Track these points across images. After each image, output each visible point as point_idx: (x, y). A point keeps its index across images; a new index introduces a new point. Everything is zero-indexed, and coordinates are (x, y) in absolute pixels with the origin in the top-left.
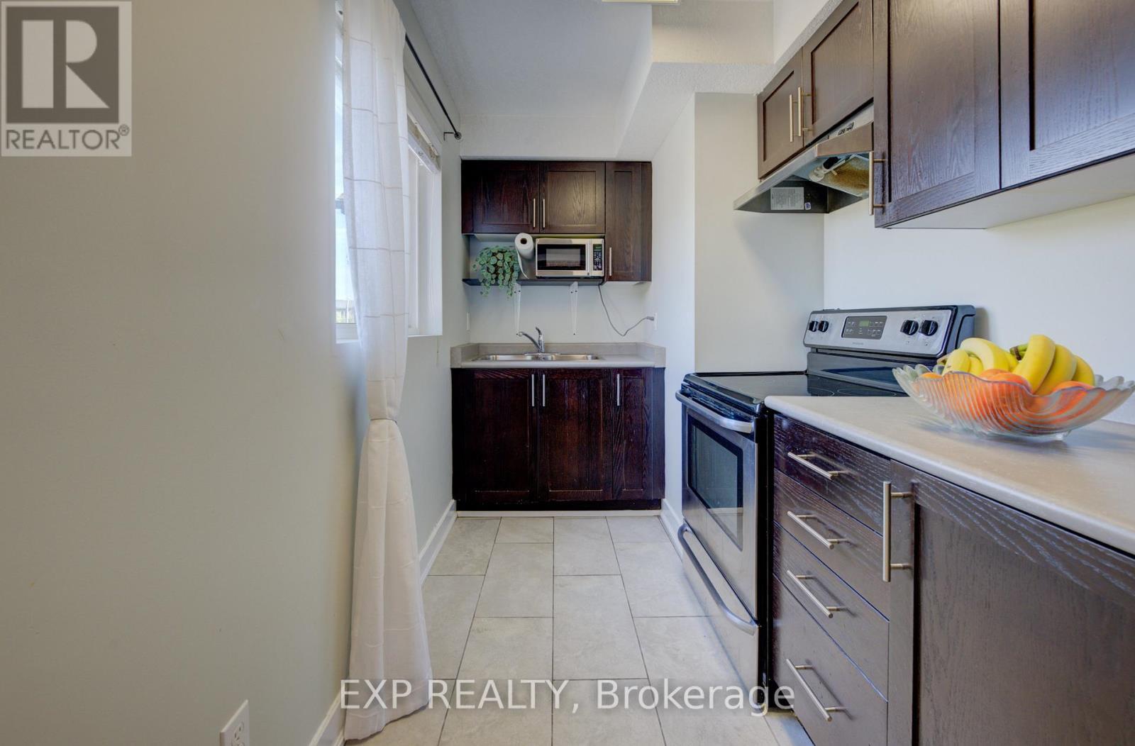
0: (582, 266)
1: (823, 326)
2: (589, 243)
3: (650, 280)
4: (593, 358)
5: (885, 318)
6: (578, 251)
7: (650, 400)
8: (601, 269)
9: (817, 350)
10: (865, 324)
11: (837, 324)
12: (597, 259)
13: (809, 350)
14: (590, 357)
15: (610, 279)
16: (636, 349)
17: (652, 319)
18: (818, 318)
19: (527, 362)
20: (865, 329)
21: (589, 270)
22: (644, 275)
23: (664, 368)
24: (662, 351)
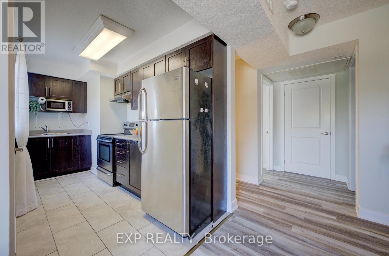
0: (64, 108)
1: (126, 125)
2: (67, 102)
3: (86, 113)
4: (67, 134)
5: (134, 123)
6: (63, 104)
7: (87, 143)
8: (71, 109)
9: (126, 129)
10: (132, 124)
11: (128, 124)
12: (69, 107)
13: (124, 129)
14: (66, 133)
15: (74, 112)
16: (82, 131)
17: (87, 123)
18: (126, 123)
19: (43, 136)
20: (132, 125)
21: (67, 109)
22: (85, 111)
23: (91, 135)
24: (91, 131)
